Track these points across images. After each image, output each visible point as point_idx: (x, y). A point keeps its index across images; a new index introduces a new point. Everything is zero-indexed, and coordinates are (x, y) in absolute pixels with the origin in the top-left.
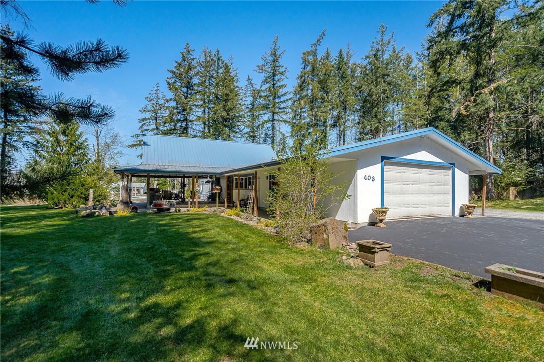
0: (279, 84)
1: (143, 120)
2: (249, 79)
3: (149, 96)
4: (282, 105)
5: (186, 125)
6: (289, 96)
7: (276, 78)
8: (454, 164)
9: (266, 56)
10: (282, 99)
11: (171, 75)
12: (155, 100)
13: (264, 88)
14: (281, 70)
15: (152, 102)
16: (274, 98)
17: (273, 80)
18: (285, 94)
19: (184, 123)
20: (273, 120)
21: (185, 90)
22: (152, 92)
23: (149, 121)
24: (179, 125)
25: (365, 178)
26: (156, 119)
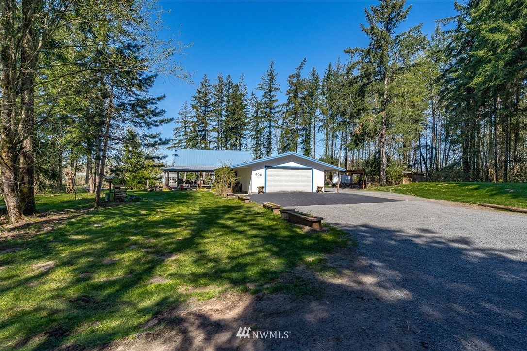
0: (273, 99)
1: (176, 129)
2: (253, 94)
3: (180, 111)
4: (276, 115)
5: (205, 133)
6: (280, 109)
7: (272, 93)
8: (313, 167)
9: (264, 76)
10: (277, 110)
11: (194, 99)
12: (185, 113)
13: (263, 101)
14: (276, 87)
15: (183, 115)
16: (271, 109)
17: (270, 95)
18: (277, 107)
19: (204, 132)
20: (270, 126)
21: (203, 108)
22: (182, 108)
23: (180, 129)
24: (200, 133)
25: (256, 174)
26: (185, 127)
